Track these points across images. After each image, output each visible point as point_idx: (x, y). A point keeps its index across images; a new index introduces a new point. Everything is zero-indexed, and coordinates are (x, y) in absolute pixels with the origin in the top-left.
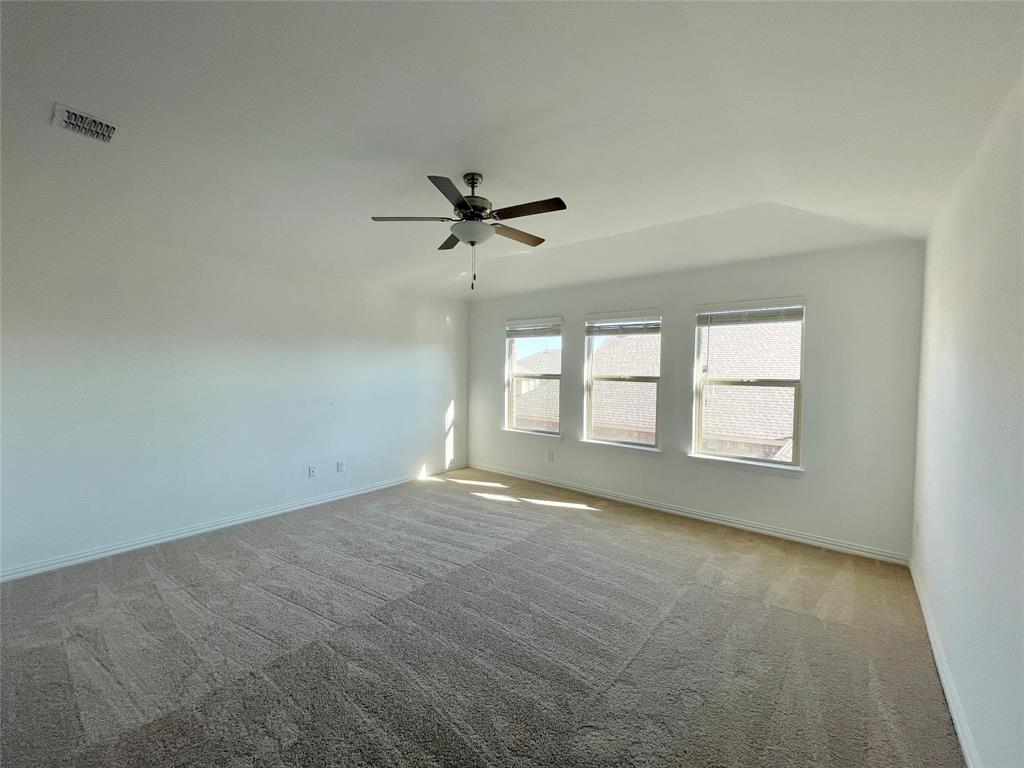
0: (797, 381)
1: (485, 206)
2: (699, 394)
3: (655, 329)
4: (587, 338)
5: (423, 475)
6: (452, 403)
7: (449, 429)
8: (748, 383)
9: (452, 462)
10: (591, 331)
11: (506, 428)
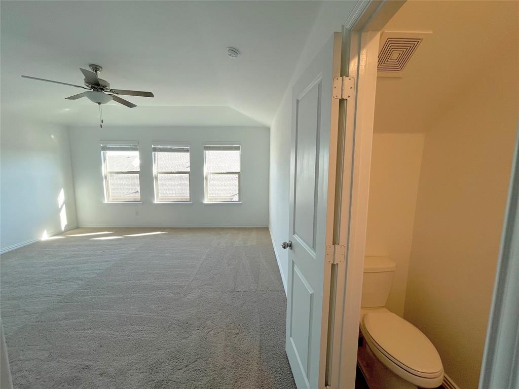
0: (239, 172)
1: (106, 85)
2: (206, 178)
3: (187, 151)
4: (153, 153)
5: (45, 236)
6: (62, 190)
7: (62, 207)
8: (224, 173)
9: (66, 226)
10: (155, 150)
11: (106, 201)
